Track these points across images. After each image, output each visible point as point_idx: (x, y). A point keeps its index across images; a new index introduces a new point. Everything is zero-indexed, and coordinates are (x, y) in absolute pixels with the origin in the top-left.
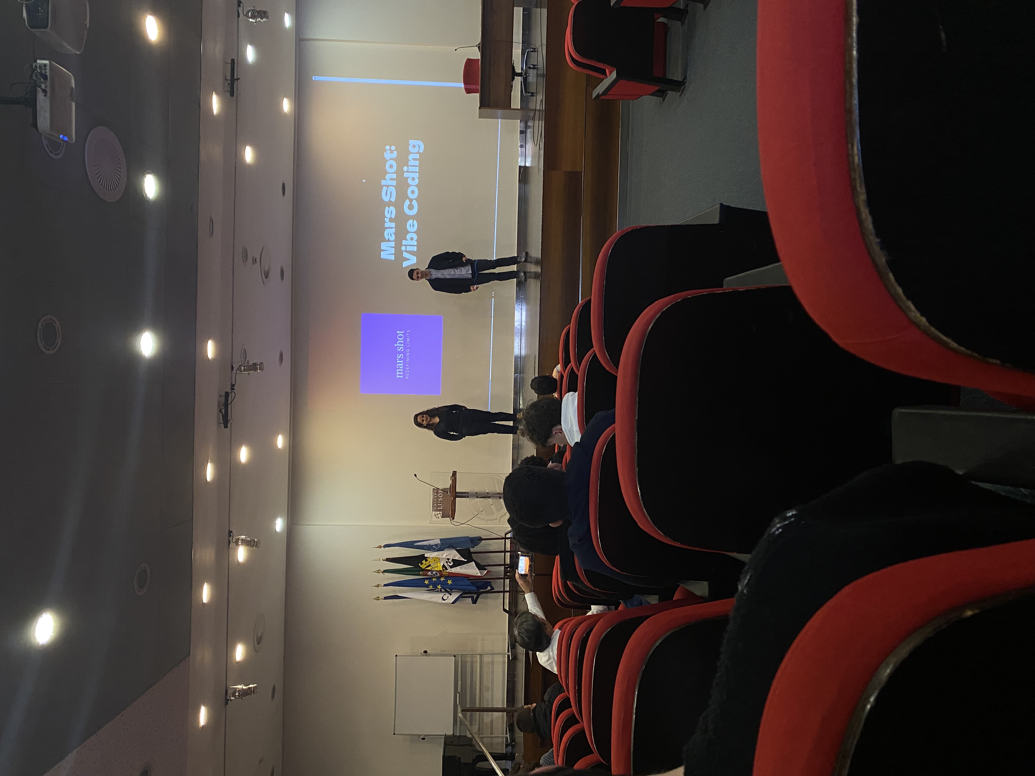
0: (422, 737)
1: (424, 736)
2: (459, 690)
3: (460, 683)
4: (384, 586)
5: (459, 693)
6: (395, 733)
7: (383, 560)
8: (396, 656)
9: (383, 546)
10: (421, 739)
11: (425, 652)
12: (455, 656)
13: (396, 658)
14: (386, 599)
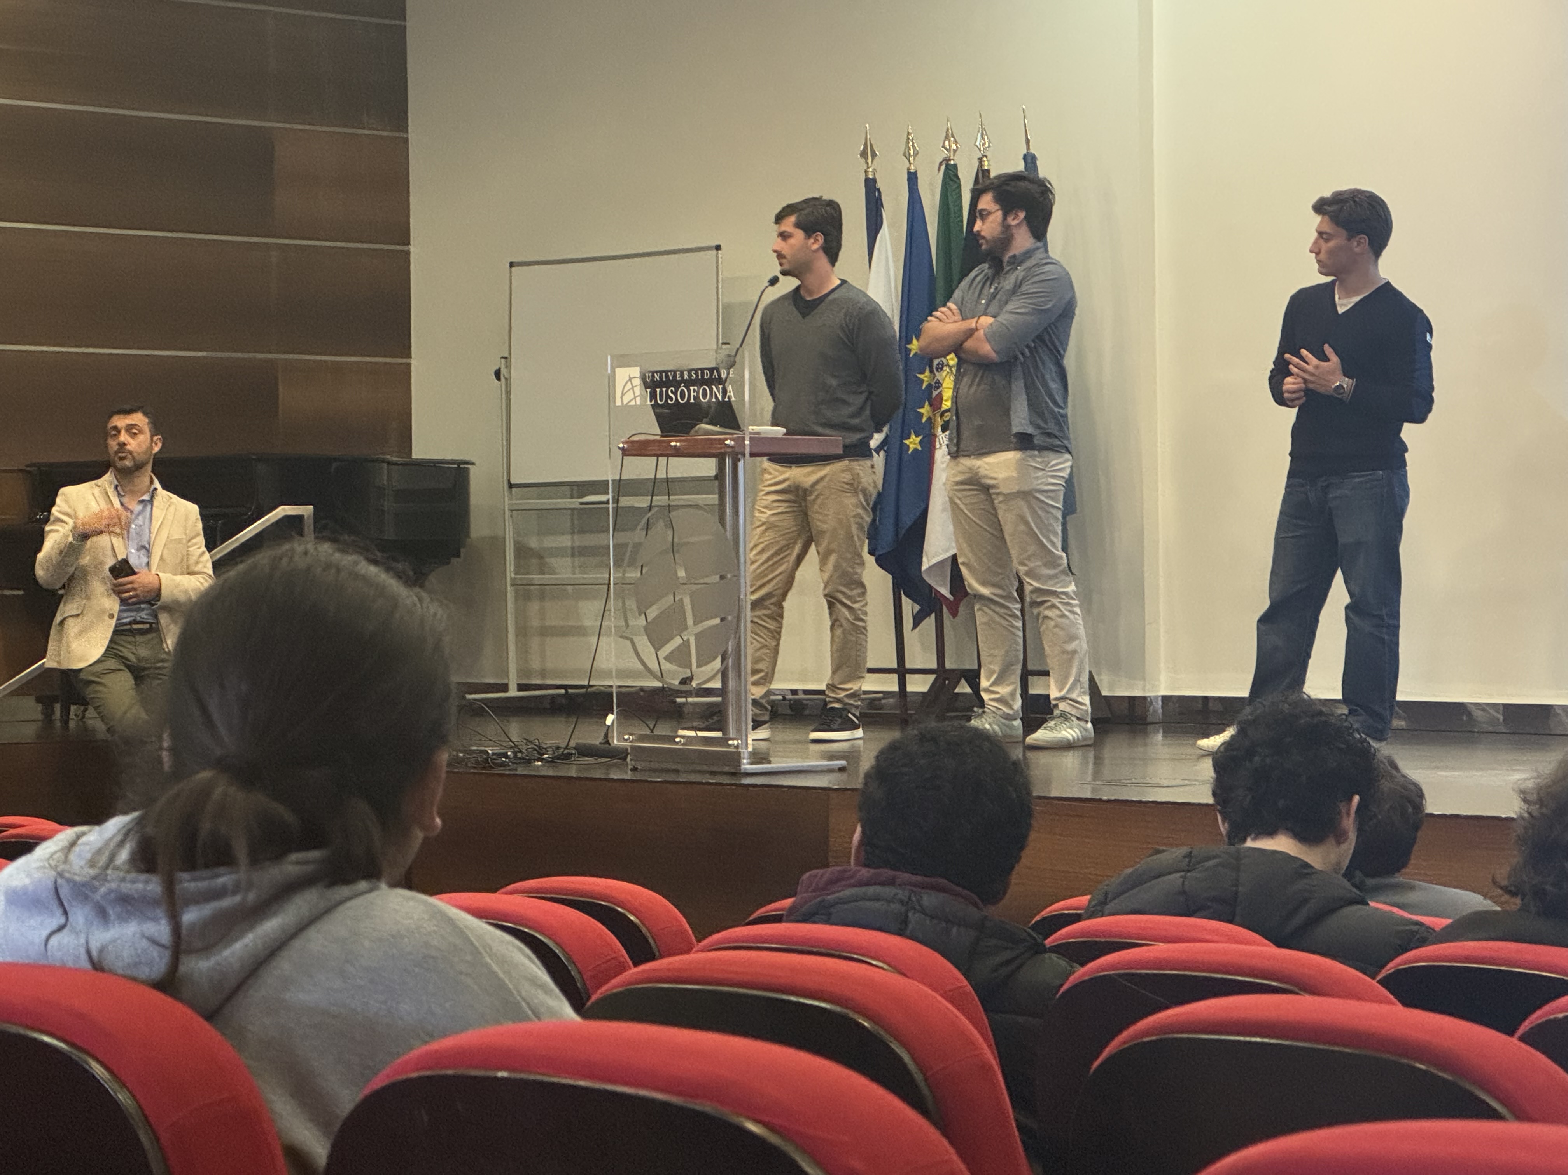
0: (504, 372)
1: (506, 379)
4: (909, 171)
6: (514, 268)
7: (980, 160)
8: (718, 247)
10: (497, 368)
13: (709, 248)
14: (871, 185)
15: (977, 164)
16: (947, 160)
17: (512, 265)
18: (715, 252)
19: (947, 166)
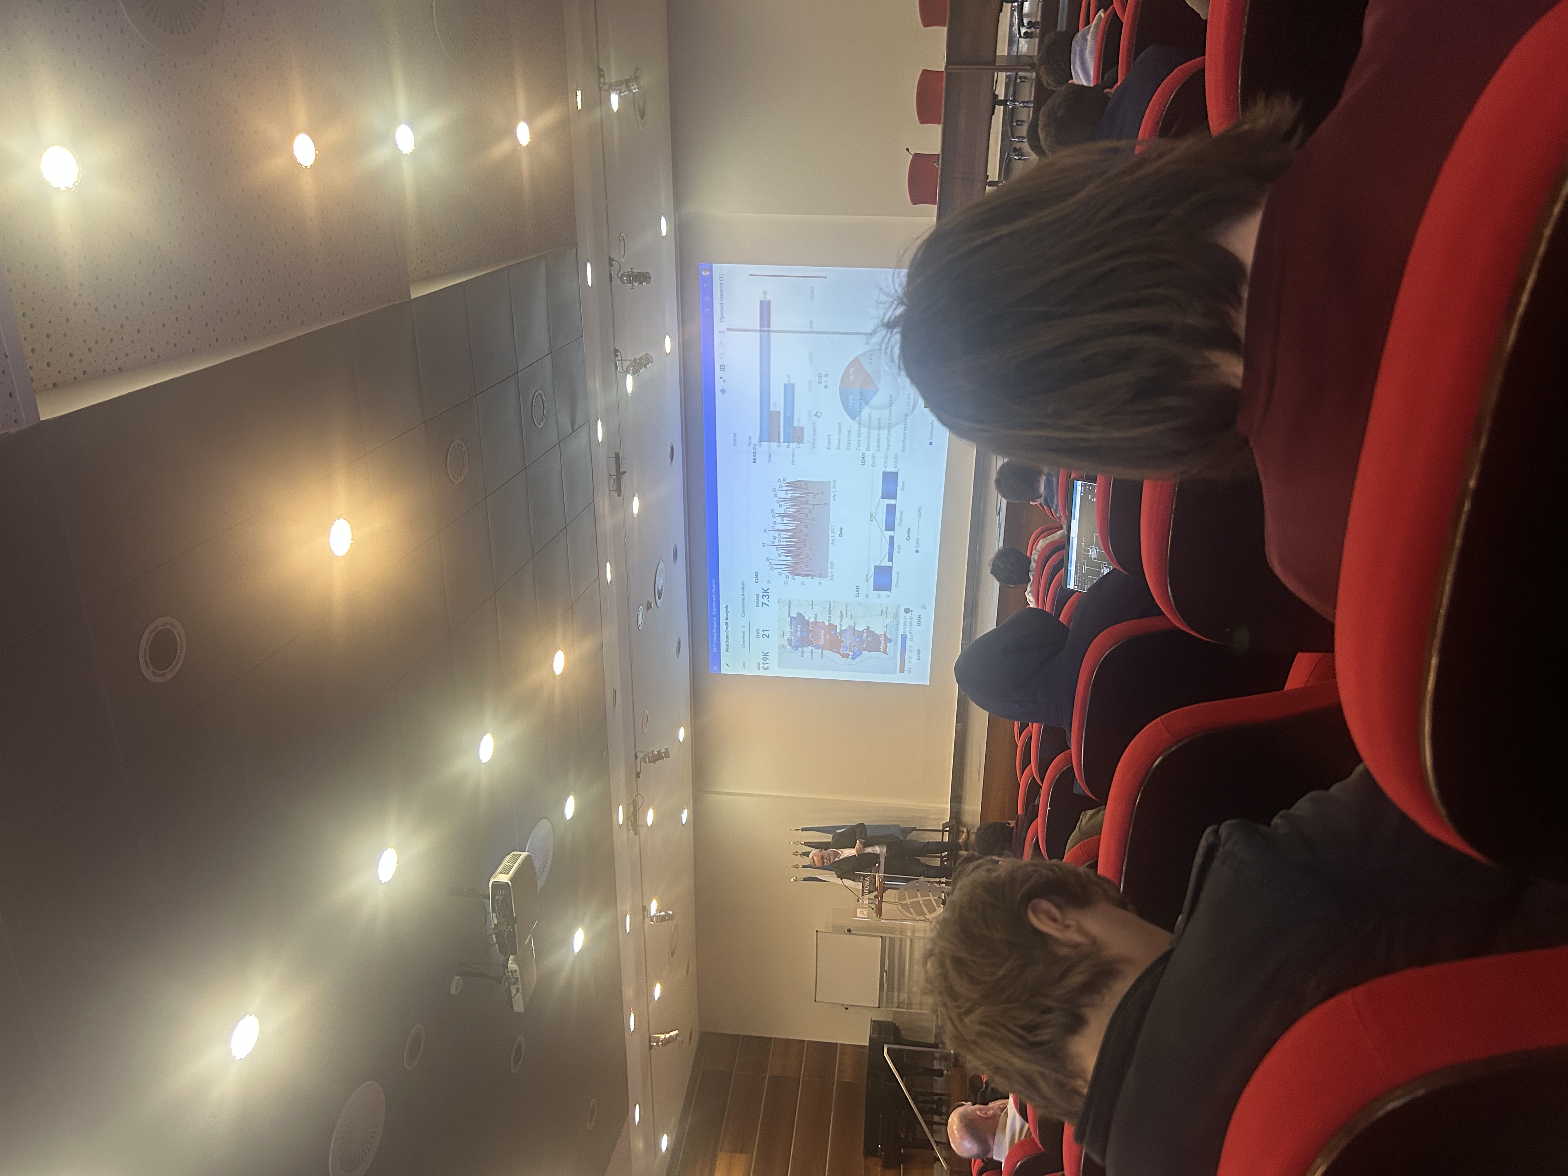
0: (846, 1007)
1: (848, 1006)
2: (886, 968)
3: (887, 963)
4: (802, 867)
5: (886, 972)
6: (817, 1000)
7: (802, 844)
8: (817, 931)
9: (800, 829)
10: (844, 1010)
11: (849, 931)
12: (881, 937)
13: (817, 934)
14: (804, 880)
15: (802, 845)
16: (800, 854)
17: (815, 1001)
18: (818, 933)
19: (802, 855)
